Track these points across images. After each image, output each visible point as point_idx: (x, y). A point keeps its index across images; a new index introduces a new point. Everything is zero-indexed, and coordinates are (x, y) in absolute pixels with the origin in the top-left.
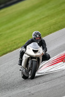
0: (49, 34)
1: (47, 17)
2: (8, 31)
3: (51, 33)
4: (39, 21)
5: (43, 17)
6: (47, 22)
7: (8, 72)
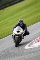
0: (36, 23)
1: (35, 12)
2: (11, 21)
3: (38, 22)
4: (30, 14)
5: (33, 12)
6: (35, 15)
7: (11, 46)
